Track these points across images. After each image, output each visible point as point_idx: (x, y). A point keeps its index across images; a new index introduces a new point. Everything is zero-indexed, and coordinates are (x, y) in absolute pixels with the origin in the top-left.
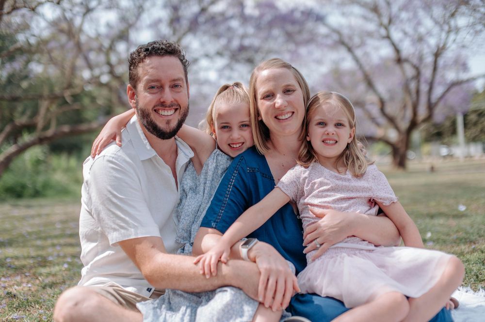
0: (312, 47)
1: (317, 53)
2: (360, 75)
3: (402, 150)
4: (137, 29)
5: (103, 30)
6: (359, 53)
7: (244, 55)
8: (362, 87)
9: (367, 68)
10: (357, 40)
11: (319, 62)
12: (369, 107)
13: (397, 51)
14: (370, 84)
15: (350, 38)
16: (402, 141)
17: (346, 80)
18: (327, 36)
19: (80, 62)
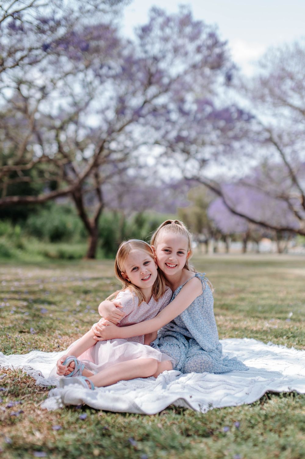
0: (244, 142)
1: (249, 148)
2: (286, 171)
4: (86, 114)
5: (55, 112)
6: (287, 151)
7: (181, 145)
8: (289, 182)
9: (293, 166)
10: (286, 139)
11: (250, 156)
12: (292, 201)
14: (294, 180)
15: (280, 137)
17: (274, 174)
18: (259, 133)
19: (33, 138)
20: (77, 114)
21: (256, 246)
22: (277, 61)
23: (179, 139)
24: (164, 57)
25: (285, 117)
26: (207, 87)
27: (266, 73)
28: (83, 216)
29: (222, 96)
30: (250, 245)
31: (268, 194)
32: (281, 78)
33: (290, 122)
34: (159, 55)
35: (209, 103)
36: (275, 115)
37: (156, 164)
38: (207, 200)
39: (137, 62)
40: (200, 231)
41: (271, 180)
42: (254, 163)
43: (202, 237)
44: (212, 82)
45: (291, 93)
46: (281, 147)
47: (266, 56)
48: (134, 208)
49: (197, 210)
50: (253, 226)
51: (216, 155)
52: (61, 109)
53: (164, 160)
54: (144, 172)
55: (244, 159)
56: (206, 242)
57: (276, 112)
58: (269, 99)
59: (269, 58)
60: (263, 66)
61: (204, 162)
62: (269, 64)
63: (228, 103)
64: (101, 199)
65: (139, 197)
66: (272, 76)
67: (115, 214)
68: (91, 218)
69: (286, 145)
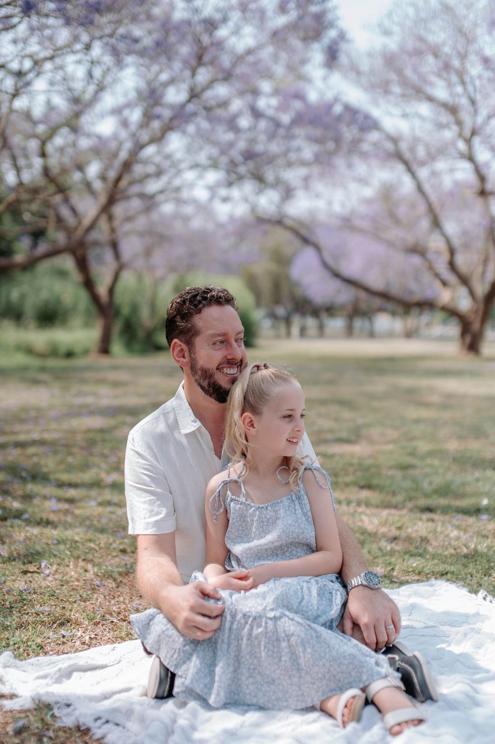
1: (361, 168)
2: (422, 207)
3: (476, 326)
6: (423, 173)
8: (425, 224)
9: (433, 197)
10: (421, 152)
11: (363, 181)
12: (431, 256)
13: (482, 178)
14: (436, 224)
15: (412, 150)
16: (476, 312)
17: (402, 211)
20: (77, 115)
21: (366, 323)
22: (409, 23)
23: (249, 156)
24: (225, 20)
25: (422, 118)
26: (296, 69)
27: (392, 44)
28: (89, 284)
29: (319, 83)
30: (358, 323)
31: (390, 244)
32: (418, 53)
33: (429, 126)
34: (218, 16)
35: (299, 96)
36: (405, 116)
37: (212, 198)
38: (287, 250)
39: (177, 27)
40: (277, 301)
41: (396, 221)
42: (368, 192)
43: (281, 311)
44: (304, 62)
45: (433, 78)
46: (415, 167)
47: (390, 15)
48: (172, 269)
49: (273, 267)
50: (363, 295)
51: (306, 181)
52: (50, 107)
53: (223, 192)
54: (189, 210)
55: (353, 186)
56: (288, 321)
57: (408, 110)
58: (396, 89)
59: (396, 18)
60: (387, 33)
61: (288, 193)
62: (396, 29)
63: (329, 95)
64: (117, 255)
65: (180, 251)
66: (403, 49)
67: (140, 278)
68: (102, 290)
69: (423, 164)
